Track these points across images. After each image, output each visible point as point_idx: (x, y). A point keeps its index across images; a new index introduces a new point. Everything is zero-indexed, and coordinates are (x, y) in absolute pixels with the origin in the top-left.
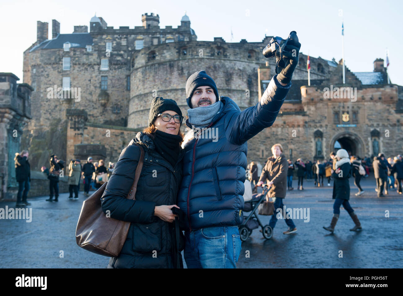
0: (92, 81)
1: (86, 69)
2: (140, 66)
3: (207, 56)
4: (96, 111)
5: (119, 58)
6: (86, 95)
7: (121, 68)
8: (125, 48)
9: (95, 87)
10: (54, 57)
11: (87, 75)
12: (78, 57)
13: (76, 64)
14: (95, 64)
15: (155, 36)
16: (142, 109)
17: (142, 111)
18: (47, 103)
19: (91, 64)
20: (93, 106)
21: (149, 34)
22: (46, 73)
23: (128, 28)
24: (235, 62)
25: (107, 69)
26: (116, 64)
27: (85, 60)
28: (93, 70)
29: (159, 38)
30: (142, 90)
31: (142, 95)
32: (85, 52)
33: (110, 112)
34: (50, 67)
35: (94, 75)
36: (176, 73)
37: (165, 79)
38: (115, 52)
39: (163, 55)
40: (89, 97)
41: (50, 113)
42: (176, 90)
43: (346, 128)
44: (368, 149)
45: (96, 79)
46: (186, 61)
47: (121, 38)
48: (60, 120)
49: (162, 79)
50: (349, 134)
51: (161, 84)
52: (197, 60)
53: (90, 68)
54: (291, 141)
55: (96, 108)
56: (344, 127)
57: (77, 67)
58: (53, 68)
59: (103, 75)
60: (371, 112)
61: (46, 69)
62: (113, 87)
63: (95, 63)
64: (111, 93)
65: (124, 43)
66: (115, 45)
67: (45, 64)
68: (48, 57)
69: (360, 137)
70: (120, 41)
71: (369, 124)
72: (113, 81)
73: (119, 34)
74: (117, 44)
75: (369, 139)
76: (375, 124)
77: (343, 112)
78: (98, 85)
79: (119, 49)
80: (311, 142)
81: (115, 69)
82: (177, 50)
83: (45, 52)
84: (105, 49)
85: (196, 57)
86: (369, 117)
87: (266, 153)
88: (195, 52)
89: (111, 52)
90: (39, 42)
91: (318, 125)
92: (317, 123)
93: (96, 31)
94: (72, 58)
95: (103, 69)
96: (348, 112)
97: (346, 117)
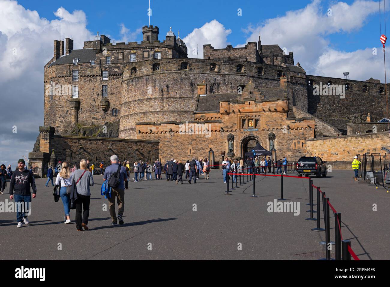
0: (95, 89)
1: (91, 80)
2: (126, 79)
3: (175, 70)
4: (98, 114)
5: (117, 70)
6: (91, 102)
7: (118, 78)
8: (121, 61)
9: (98, 95)
10: (66, 71)
11: (92, 85)
12: (84, 70)
13: (82, 76)
14: (97, 76)
15: (146, 50)
16: (127, 114)
17: (127, 116)
18: (61, 109)
19: (94, 76)
20: (96, 110)
23: (124, 44)
25: (107, 79)
26: (114, 75)
27: (89, 73)
28: (96, 80)
29: (148, 51)
30: (127, 98)
31: (128, 102)
32: (90, 66)
33: (110, 115)
34: (62, 79)
35: (97, 84)
36: (150, 85)
37: (143, 90)
38: (113, 65)
39: (141, 70)
40: (93, 103)
41: (63, 117)
42: (151, 99)
43: (251, 131)
44: (266, 147)
45: (99, 88)
46: (158, 75)
47: (118, 53)
48: (70, 123)
49: (140, 90)
50: (253, 137)
51: (140, 94)
52: (166, 74)
53: (94, 79)
54: (210, 142)
55: (99, 112)
56: (249, 131)
57: (83, 78)
58: (65, 80)
59: (104, 84)
61: (60, 81)
62: (112, 94)
63: (98, 74)
64: (110, 99)
65: (121, 57)
66: (113, 58)
67: (60, 77)
68: (61, 71)
69: (261, 138)
70: (117, 55)
71: (268, 129)
72: (112, 89)
73: (116, 50)
74: (115, 58)
75: (268, 140)
76: (271, 129)
77: (249, 120)
78: (100, 93)
79: (117, 62)
80: (225, 142)
81: (113, 79)
82: (151, 67)
83: (59, 67)
84: (105, 63)
85: (166, 72)
86: (267, 123)
87: (192, 151)
88: (165, 68)
89: (110, 65)
90: (56, 58)
91: (230, 130)
92: (229, 128)
93: (98, 48)
94: (80, 71)
95: (104, 79)
96: (252, 120)
97: (251, 124)
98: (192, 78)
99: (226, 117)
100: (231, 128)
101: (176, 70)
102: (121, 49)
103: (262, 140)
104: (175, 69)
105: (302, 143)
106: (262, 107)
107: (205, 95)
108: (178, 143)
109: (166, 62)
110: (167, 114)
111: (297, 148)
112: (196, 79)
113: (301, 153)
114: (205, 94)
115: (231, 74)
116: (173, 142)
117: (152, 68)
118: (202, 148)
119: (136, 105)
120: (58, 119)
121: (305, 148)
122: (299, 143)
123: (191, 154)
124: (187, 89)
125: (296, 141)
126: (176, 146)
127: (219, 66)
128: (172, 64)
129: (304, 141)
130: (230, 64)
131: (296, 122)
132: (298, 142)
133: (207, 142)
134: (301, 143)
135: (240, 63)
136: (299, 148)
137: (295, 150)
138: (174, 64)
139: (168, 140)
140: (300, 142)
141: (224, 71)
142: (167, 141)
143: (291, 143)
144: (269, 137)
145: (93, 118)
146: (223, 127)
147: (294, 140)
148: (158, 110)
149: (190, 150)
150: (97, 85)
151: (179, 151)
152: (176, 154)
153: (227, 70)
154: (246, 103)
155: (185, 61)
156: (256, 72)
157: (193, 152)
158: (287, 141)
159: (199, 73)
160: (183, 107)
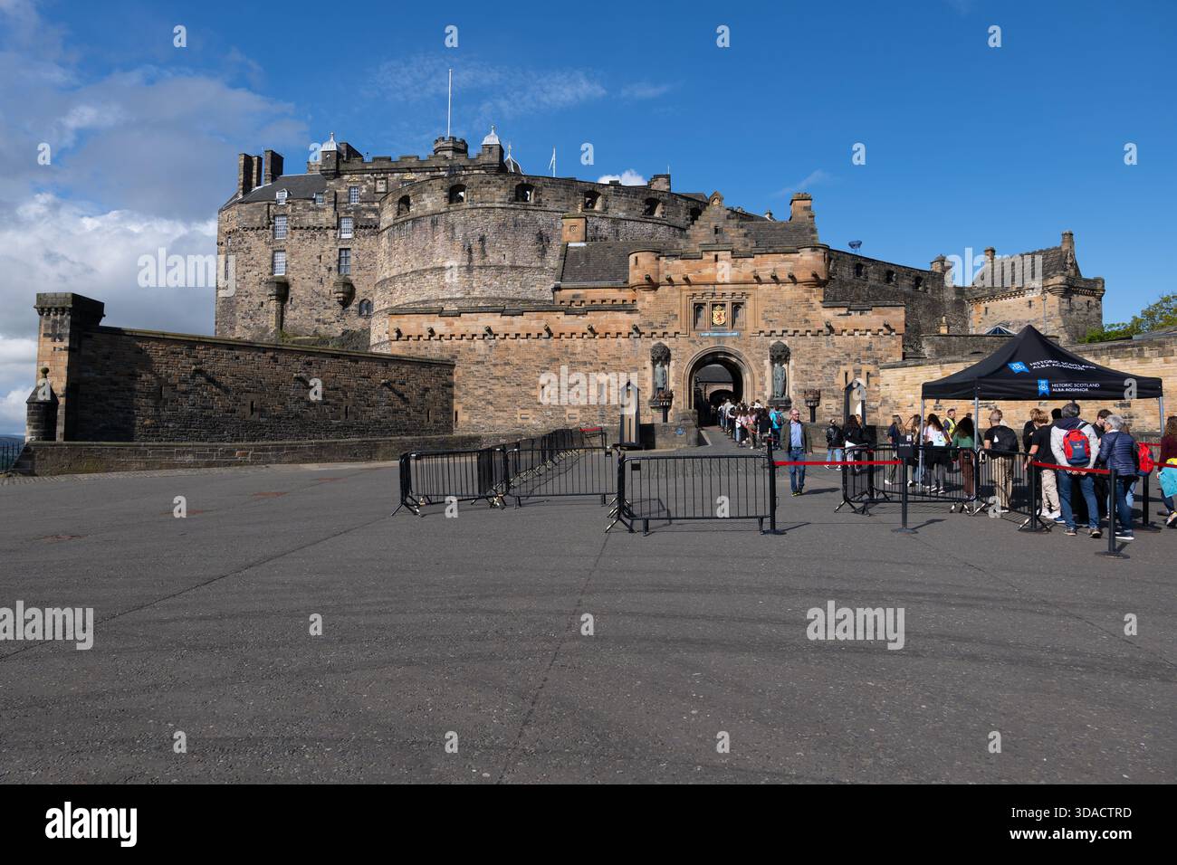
0: (323, 257)
1: (313, 237)
2: (387, 226)
3: (501, 202)
4: (329, 311)
5: (370, 216)
6: (312, 284)
7: (374, 234)
9: (330, 269)
10: (259, 216)
11: (315, 248)
12: (299, 216)
13: (295, 228)
14: (328, 228)
15: (436, 174)
18: (247, 300)
19: (321, 228)
20: (324, 303)
21: (425, 172)
22: (246, 245)
23: (389, 159)
24: (556, 214)
25: (350, 236)
26: (366, 227)
27: (311, 220)
28: (325, 238)
30: (388, 271)
31: (389, 279)
32: (312, 205)
33: (354, 315)
34: (252, 234)
36: (441, 237)
37: (424, 249)
38: (365, 205)
39: (421, 203)
40: (318, 288)
41: (251, 318)
42: (442, 269)
43: (719, 338)
44: (762, 384)
45: (331, 254)
46: (460, 213)
47: (376, 179)
48: (266, 329)
49: (418, 249)
50: (725, 354)
51: (416, 259)
52: (481, 211)
53: (320, 235)
54: (601, 366)
55: (330, 308)
56: (714, 337)
57: (297, 233)
58: (258, 235)
59: (343, 246)
60: (773, 303)
61: (246, 239)
62: (360, 268)
63: (330, 225)
64: (357, 280)
65: (381, 188)
66: (364, 191)
67: (245, 229)
68: (249, 217)
69: (748, 358)
70: (373, 184)
71: (768, 331)
72: (361, 258)
73: (372, 172)
74: (369, 189)
75: (767, 362)
76: (779, 331)
77: (714, 306)
78: (334, 266)
79: (372, 199)
80: (645, 368)
81: (364, 236)
82: (445, 193)
83: (244, 207)
84: (346, 200)
85: (479, 205)
86: (766, 315)
88: (479, 196)
89: (357, 206)
90: (241, 191)
91: (660, 332)
92: (657, 328)
93: (332, 168)
94: (290, 218)
95: (344, 236)
96: (723, 305)
97: (720, 316)
98: (541, 222)
99: (649, 296)
100: (662, 327)
101: (504, 202)
102: (381, 171)
103: (752, 364)
104: (502, 200)
105: (868, 373)
106: (753, 270)
107: (583, 244)
108: (508, 368)
109: (481, 183)
112: (552, 226)
114: (582, 241)
115: (631, 218)
116: (495, 365)
117: (446, 197)
119: (407, 285)
120: (240, 322)
121: (877, 389)
122: (858, 372)
124: (530, 246)
125: (849, 368)
126: (503, 378)
127: (606, 199)
128: (495, 186)
129: (872, 368)
130: (632, 195)
131: (850, 315)
132: (854, 371)
133: (591, 367)
134: (864, 373)
135: (652, 196)
138: (500, 187)
139: (480, 359)
140: (861, 370)
141: (616, 211)
142: (478, 363)
143: (835, 372)
144: (771, 356)
145: (318, 320)
146: (640, 325)
147: (845, 364)
148: (458, 295)
150: (327, 247)
151: (510, 390)
152: (504, 400)
153: (624, 208)
154: (706, 257)
155: (525, 182)
156: (687, 219)
158: (824, 367)
159: (557, 212)
160: (520, 289)
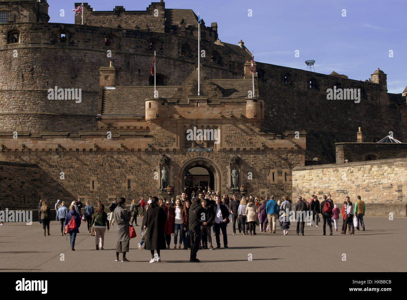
3: (45, 44)
43: (200, 153)
44: (225, 180)
50: (203, 162)
52: (30, 50)
54: (129, 169)
56: (196, 152)
69: (217, 164)
71: (228, 148)
75: (228, 167)
76: (235, 148)
80: (156, 171)
85: (30, 46)
86: (227, 139)
87: (97, 185)
91: (164, 149)
92: (163, 146)
98: (74, 58)
100: (166, 146)
101: (48, 44)
103: (219, 168)
104: (46, 42)
105: (286, 173)
106: (220, 112)
107: (114, 88)
108: (72, 170)
109: (31, 29)
110: (30, 119)
111: (276, 182)
112: (81, 60)
113: (283, 190)
114: (112, 86)
115: (138, 53)
117: (5, 38)
118: (115, 179)
121: (290, 183)
122: (280, 173)
123: (95, 189)
125: (275, 171)
127: (120, 39)
128: (41, 32)
129: (287, 171)
130: (137, 37)
131: (276, 139)
132: (278, 172)
133: (123, 170)
134: (283, 174)
135: (153, 36)
136: (280, 182)
137: (273, 186)
138: (45, 32)
140: (282, 172)
141: (127, 48)
143: (268, 172)
144: (231, 164)
146: (153, 144)
147: (273, 168)
149: (93, 182)
153: (133, 46)
155: (63, 29)
156: (179, 53)
157: (99, 185)
159: (85, 50)
160: (59, 107)
